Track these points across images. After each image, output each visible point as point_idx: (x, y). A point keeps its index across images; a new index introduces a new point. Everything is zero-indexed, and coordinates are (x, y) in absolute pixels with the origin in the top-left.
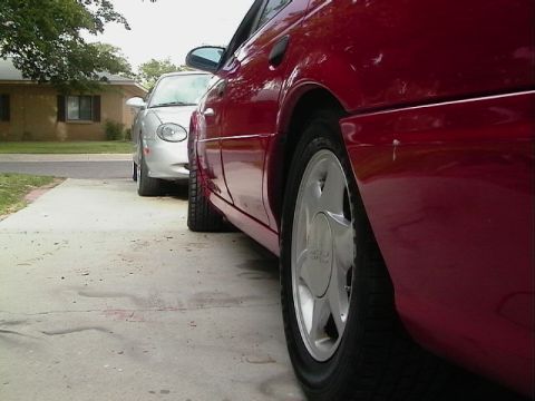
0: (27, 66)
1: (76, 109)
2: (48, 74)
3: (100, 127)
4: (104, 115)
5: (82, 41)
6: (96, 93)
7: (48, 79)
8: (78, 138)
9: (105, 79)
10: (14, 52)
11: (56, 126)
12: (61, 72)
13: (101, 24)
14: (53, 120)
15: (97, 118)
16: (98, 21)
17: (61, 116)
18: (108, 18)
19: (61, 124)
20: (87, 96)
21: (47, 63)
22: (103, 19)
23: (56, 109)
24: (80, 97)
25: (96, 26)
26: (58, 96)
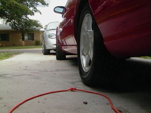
0: (13, 25)
1: (27, 38)
2: (19, 27)
3: (34, 42)
4: (35, 39)
5: (28, 18)
6: (33, 32)
7: (19, 29)
8: (28, 45)
9: (35, 28)
10: (10, 22)
11: (22, 42)
12: (23, 27)
13: (33, 13)
14: (21, 40)
15: (33, 39)
16: (33, 12)
17: (23, 39)
18: (35, 11)
19: (23, 41)
20: (30, 33)
21: (19, 24)
22: (34, 12)
23: (22, 37)
24: (28, 34)
25: (32, 14)
26: (22, 34)
